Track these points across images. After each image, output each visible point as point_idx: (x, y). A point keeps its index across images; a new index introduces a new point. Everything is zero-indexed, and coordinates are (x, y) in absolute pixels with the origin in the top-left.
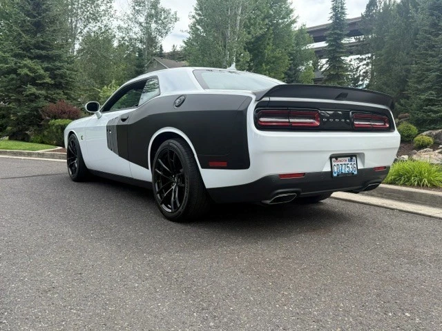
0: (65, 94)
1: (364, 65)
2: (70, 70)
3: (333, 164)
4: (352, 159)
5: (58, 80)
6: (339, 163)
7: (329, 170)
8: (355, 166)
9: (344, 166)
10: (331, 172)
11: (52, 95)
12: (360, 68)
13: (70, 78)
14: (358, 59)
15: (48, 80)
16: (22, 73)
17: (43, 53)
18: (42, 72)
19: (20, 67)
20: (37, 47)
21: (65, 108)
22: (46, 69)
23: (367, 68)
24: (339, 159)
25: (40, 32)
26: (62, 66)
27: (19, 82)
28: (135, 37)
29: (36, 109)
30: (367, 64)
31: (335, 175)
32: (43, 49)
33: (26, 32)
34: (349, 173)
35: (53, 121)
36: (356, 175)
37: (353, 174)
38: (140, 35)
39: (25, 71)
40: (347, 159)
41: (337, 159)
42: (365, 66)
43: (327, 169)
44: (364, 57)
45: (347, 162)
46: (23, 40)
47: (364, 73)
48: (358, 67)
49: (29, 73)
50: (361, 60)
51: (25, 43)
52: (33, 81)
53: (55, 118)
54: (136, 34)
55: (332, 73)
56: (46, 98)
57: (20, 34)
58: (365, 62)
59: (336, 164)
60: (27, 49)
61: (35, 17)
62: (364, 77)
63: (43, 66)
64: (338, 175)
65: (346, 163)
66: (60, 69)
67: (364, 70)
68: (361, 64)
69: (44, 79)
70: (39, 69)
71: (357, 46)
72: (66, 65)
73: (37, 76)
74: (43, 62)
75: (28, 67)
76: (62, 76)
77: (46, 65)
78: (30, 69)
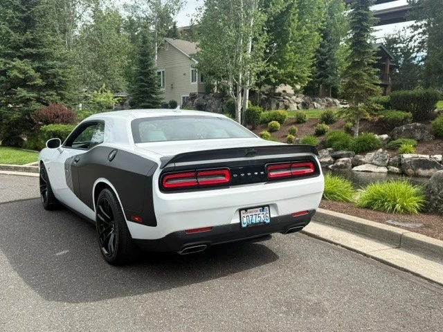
0: (59, 94)
1: (419, 34)
2: (64, 68)
3: (242, 215)
4: (263, 209)
5: (50, 80)
6: (249, 214)
7: (238, 221)
8: (268, 215)
9: (254, 217)
10: (241, 223)
11: (44, 96)
12: (415, 38)
13: (63, 77)
14: (412, 26)
15: (39, 82)
16: (12, 75)
17: (34, 51)
18: (32, 72)
19: (9, 68)
20: (27, 45)
21: (59, 111)
22: (37, 70)
23: (424, 38)
24: (248, 211)
25: (30, 28)
26: (54, 65)
27: (9, 84)
28: (143, 15)
29: (28, 113)
30: (424, 33)
31: (244, 226)
32: (33, 46)
33: (15, 29)
34: (260, 223)
35: (45, 126)
36: (268, 224)
37: (265, 222)
38: (149, 12)
39: (15, 73)
40: (258, 209)
41: (246, 211)
42: (420, 36)
43: (236, 220)
44: (419, 24)
45: (259, 213)
46: (12, 39)
47: (419, 43)
48: (413, 37)
49: (18, 74)
50: (416, 28)
51: (14, 41)
52: (24, 83)
53: (47, 123)
54: (143, 12)
55: (356, 60)
56: (38, 100)
57: (8, 32)
58: (420, 30)
59: (245, 215)
60: (17, 48)
61: (23, 12)
62: (420, 48)
63: (34, 66)
64: (247, 226)
65: (257, 213)
66: (52, 68)
67: (420, 40)
68: (416, 32)
69: (34, 80)
70: (29, 70)
71: (410, 10)
72: (59, 63)
73: (28, 78)
74: (33, 61)
75: (17, 68)
76: (55, 76)
77: (36, 64)
78: (20, 71)
